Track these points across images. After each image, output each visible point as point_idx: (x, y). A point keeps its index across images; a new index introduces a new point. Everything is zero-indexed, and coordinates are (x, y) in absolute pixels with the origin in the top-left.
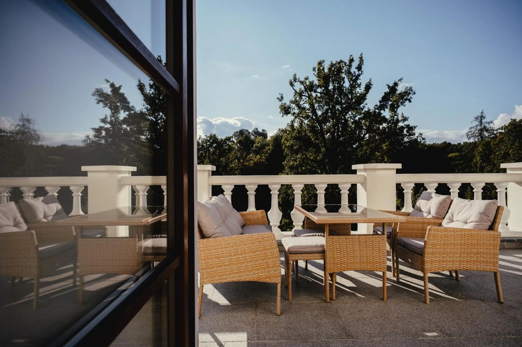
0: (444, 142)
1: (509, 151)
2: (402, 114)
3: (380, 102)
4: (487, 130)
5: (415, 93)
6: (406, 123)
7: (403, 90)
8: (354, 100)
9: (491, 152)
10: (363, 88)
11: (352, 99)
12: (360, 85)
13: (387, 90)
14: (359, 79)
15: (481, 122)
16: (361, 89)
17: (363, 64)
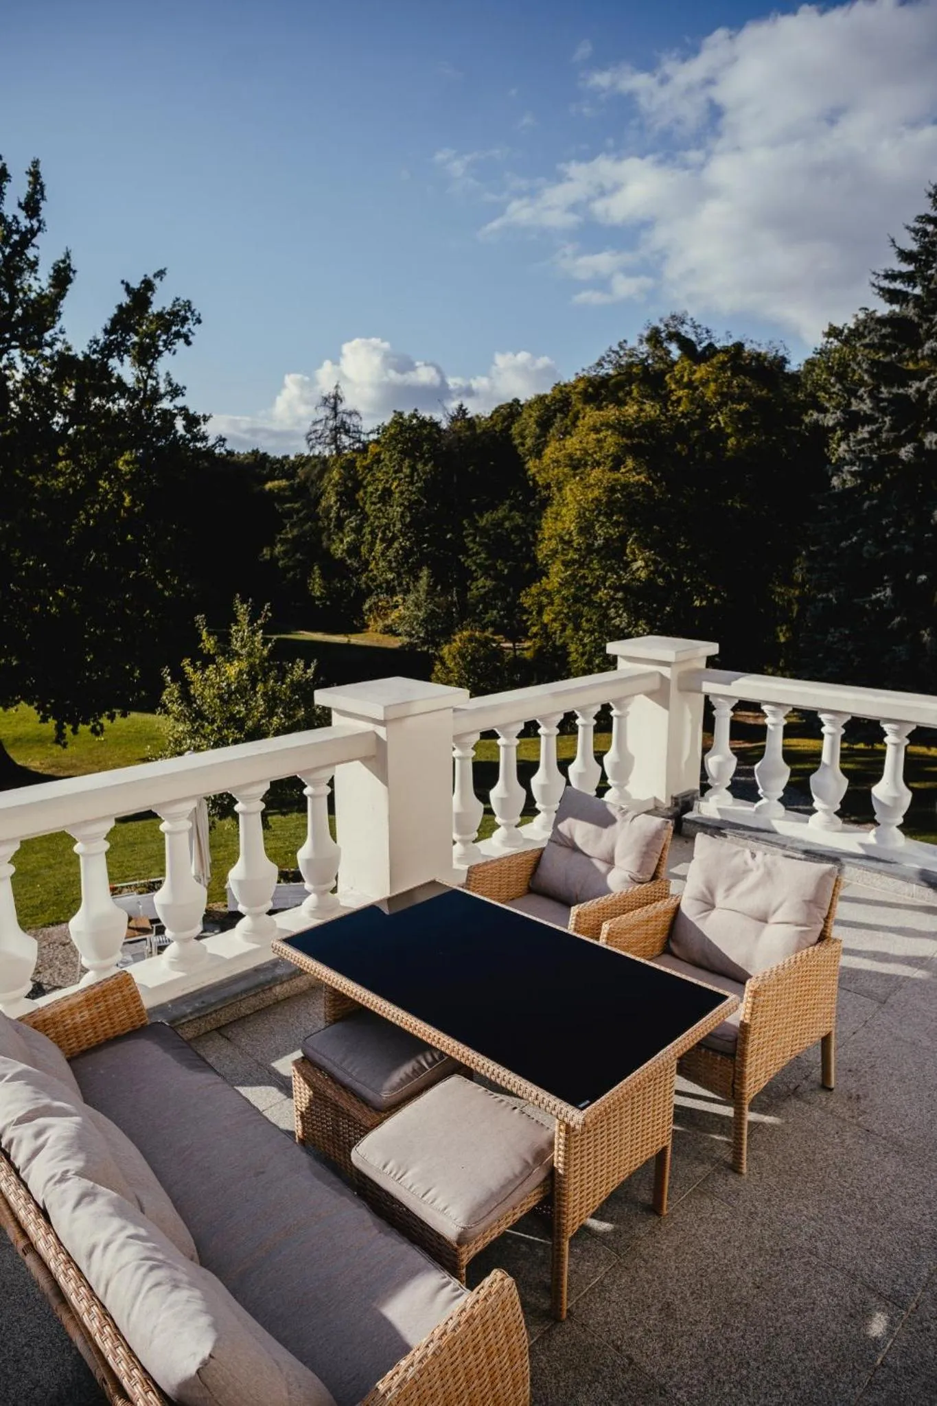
0: (253, 451)
1: (391, 485)
2: (168, 374)
3: (106, 331)
4: (347, 432)
5: (199, 321)
6: (180, 402)
7: (168, 307)
8: (19, 311)
9: (359, 485)
10: (47, 277)
11: (13, 306)
12: (36, 263)
13: (125, 300)
14: (33, 245)
15: (334, 408)
16: (39, 280)
17: (43, 198)
